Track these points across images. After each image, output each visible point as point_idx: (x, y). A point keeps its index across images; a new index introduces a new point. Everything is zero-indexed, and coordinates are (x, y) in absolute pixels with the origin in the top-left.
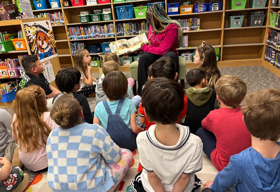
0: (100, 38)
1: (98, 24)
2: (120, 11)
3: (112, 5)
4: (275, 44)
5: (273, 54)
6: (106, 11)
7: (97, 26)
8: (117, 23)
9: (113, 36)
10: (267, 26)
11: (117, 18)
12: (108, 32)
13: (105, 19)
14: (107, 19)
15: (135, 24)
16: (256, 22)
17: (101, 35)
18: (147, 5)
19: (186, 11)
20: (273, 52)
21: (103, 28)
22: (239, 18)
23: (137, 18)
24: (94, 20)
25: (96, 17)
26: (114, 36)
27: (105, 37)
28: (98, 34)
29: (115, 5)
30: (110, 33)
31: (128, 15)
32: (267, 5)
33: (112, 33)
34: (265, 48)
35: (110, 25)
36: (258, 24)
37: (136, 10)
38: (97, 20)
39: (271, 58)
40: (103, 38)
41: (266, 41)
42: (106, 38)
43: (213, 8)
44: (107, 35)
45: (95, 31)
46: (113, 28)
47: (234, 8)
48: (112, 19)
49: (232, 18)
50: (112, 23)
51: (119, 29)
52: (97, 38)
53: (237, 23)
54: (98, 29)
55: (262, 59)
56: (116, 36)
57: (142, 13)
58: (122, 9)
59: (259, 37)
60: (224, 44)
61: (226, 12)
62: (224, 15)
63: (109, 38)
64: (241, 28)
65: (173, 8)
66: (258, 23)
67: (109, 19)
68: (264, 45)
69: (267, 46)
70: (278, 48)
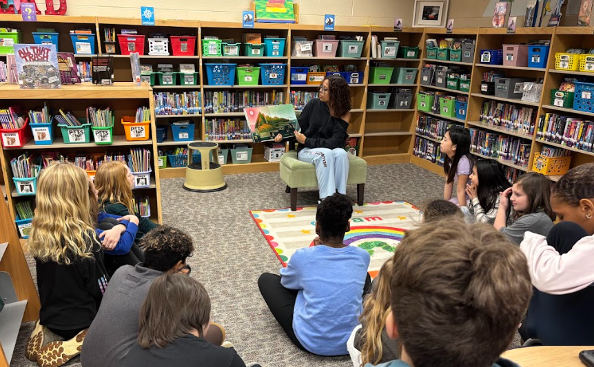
0: (174, 116)
1: (171, 91)
2: (214, 71)
3: (201, 60)
4: (433, 134)
5: (429, 148)
6: (186, 69)
7: (168, 93)
8: (205, 90)
9: (198, 112)
10: (415, 109)
11: (206, 82)
12: (189, 106)
13: (186, 83)
14: (189, 83)
15: (233, 94)
16: (402, 102)
17: (176, 110)
18: (259, 66)
19: (316, 80)
20: (429, 145)
21: (181, 97)
22: (384, 97)
23: (241, 86)
24: (164, 83)
25: (169, 78)
26: (200, 113)
27: (182, 114)
28: (170, 108)
29: (205, 61)
30: (191, 108)
31: (228, 79)
32: (415, 82)
33: (197, 108)
34: (413, 138)
35: (194, 93)
36: (404, 106)
37: (242, 71)
38: (169, 83)
39: (426, 152)
40: (179, 115)
41: (414, 128)
42: (184, 115)
43: (351, 80)
44: (186, 111)
45: (165, 102)
46: (200, 99)
47: (377, 83)
48: (198, 83)
49: (376, 96)
50: (199, 90)
51: (207, 101)
52: (167, 115)
53: (382, 103)
54: (170, 98)
55: (410, 153)
56: (203, 113)
57: (251, 78)
58: (217, 69)
59: (400, 123)
60: (366, 132)
61: (368, 87)
62: (366, 90)
63: (190, 115)
64: (386, 110)
65: (299, 75)
66: (404, 104)
67: (192, 83)
68: (411, 135)
69: (417, 136)
70: (439, 139)
